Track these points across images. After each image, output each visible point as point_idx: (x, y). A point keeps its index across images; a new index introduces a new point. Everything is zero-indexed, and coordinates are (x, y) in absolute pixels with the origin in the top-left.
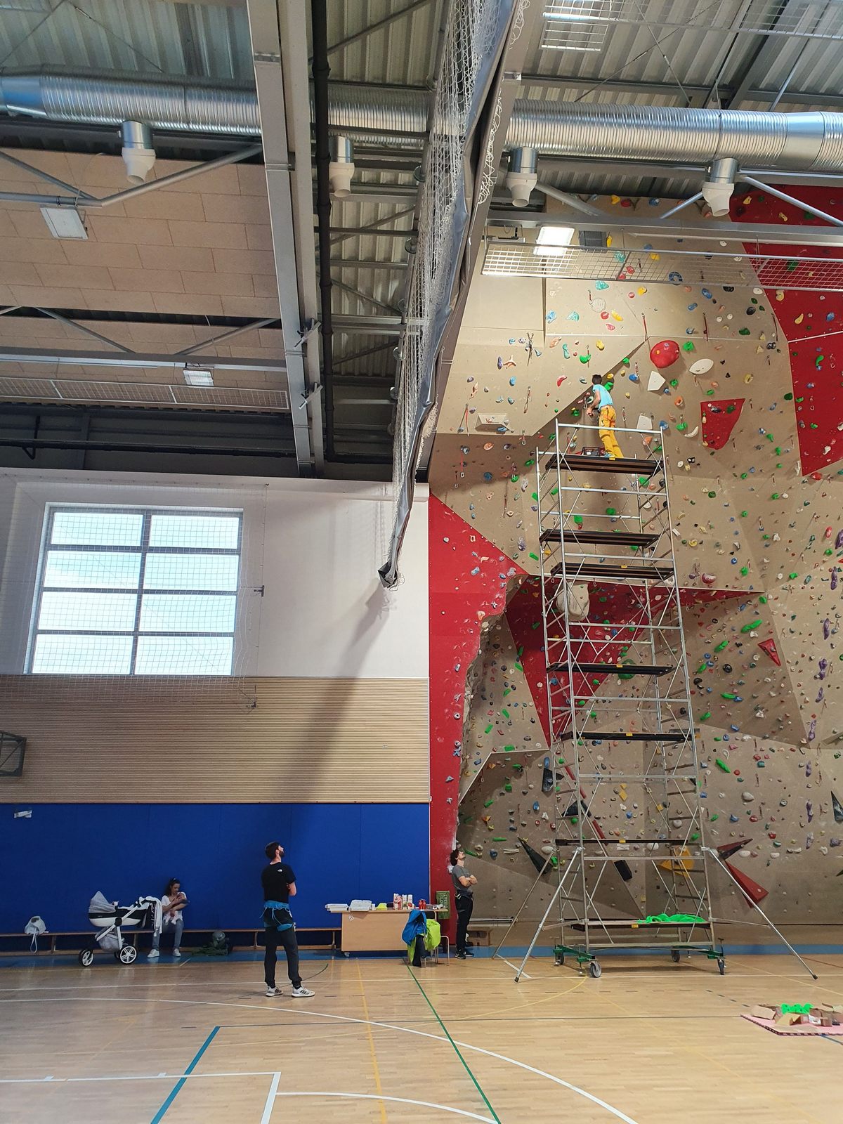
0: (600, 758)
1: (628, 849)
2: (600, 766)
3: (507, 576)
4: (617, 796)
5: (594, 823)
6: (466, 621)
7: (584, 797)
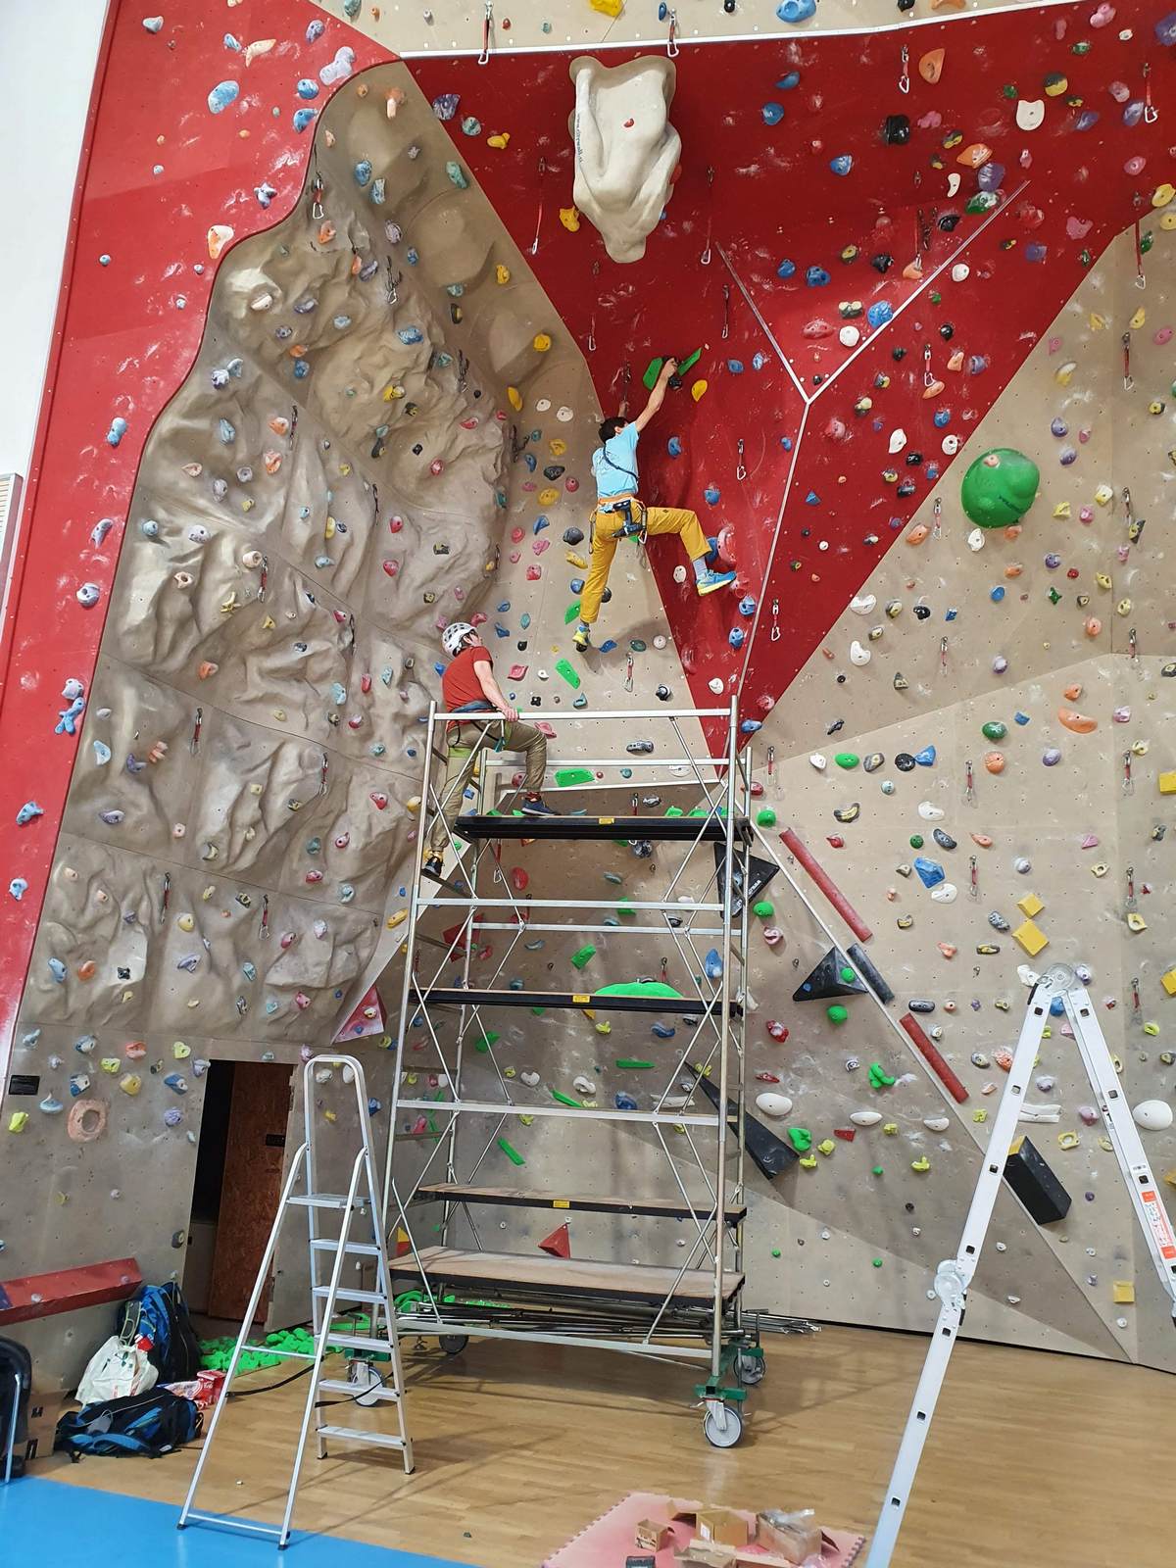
0: (925, 809)
1: (1055, 1118)
2: (929, 838)
3: (321, 84)
4: (1002, 941)
5: (908, 1024)
6: (171, 271)
7: (864, 937)
